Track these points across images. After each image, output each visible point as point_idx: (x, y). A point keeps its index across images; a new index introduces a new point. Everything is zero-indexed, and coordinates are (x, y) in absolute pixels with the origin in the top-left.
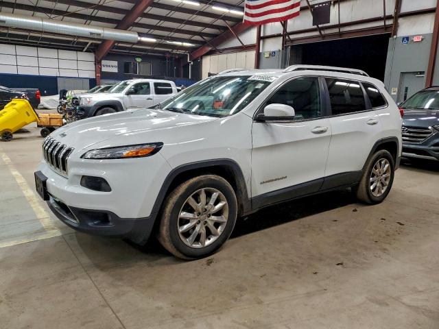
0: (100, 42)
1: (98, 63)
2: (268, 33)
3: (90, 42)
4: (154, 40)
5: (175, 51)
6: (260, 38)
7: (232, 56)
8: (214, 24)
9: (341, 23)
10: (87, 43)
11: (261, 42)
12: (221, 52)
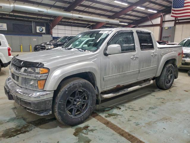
2: (166, 20)
3: (92, 24)
6: (163, 22)
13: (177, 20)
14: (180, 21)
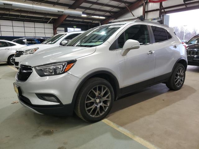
0: (57, 18)
1: (55, 29)
2: (150, 9)
3: (52, 18)
5: (94, 22)
11: (146, 14)
13: (162, 9)
14: (166, 10)
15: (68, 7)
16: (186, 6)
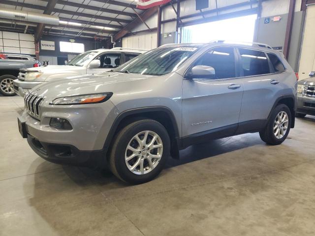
0: (36, 26)
1: (37, 42)
2: (167, 18)
3: (27, 25)
4: (79, 25)
5: (100, 34)
6: (161, 23)
7: (142, 38)
8: (125, 11)
9: (218, 7)
10: (26, 26)
11: (162, 26)
12: (135, 34)
15: (43, 11)
16: (203, 17)
